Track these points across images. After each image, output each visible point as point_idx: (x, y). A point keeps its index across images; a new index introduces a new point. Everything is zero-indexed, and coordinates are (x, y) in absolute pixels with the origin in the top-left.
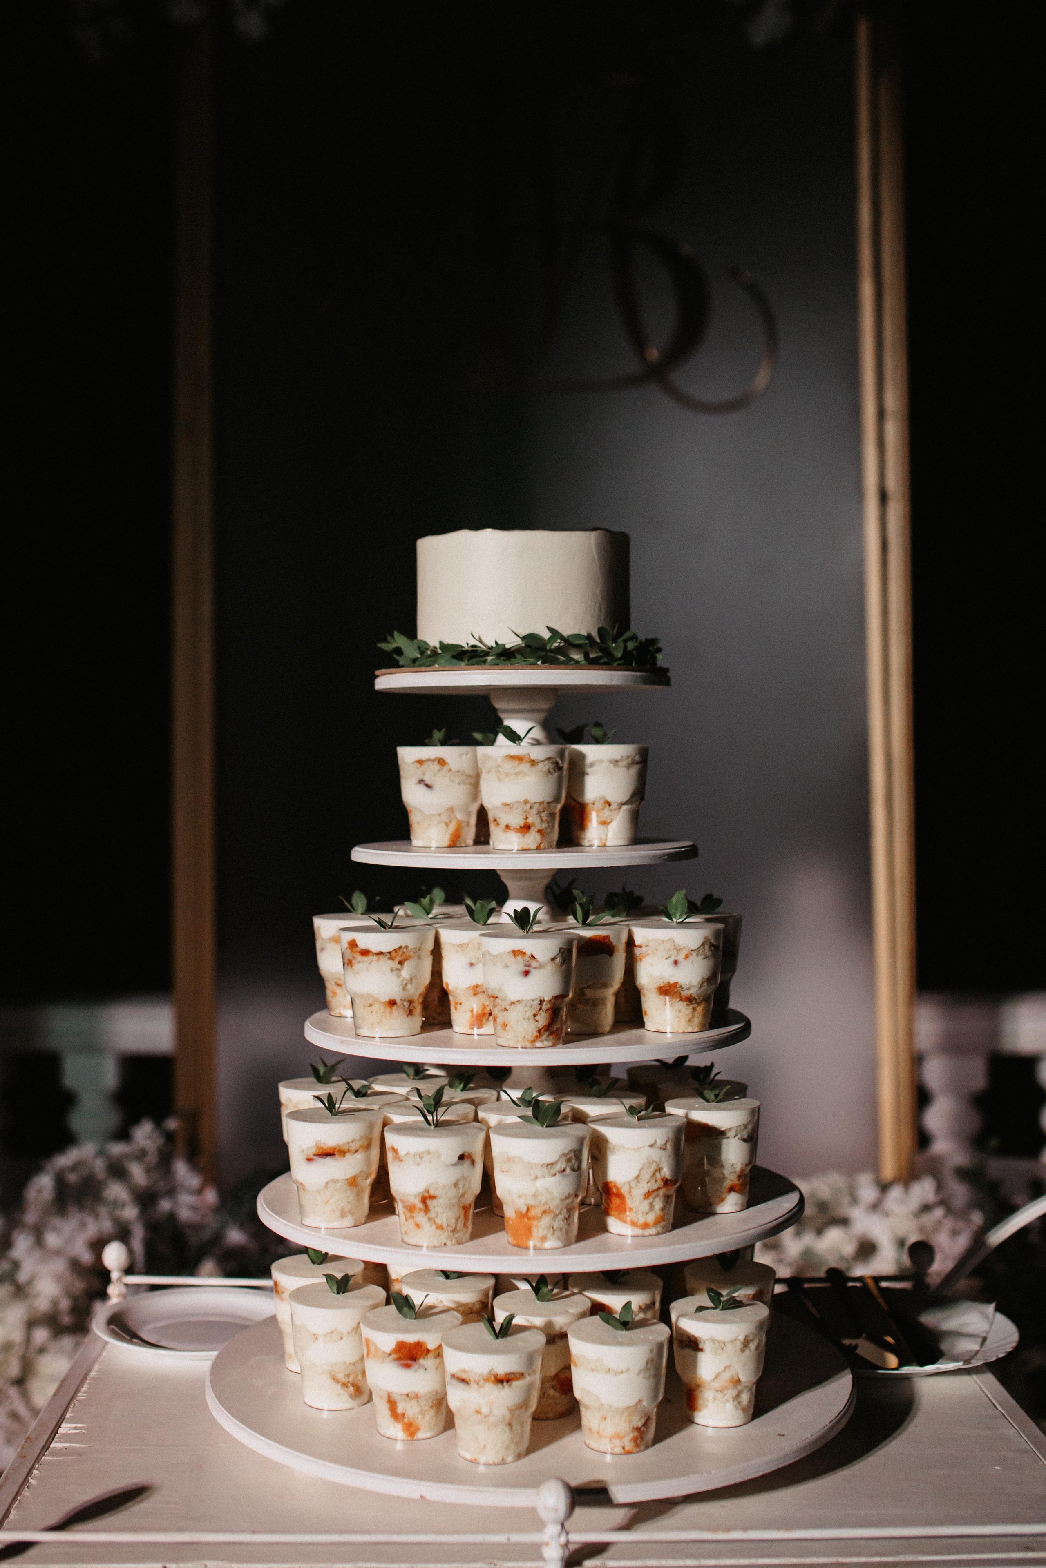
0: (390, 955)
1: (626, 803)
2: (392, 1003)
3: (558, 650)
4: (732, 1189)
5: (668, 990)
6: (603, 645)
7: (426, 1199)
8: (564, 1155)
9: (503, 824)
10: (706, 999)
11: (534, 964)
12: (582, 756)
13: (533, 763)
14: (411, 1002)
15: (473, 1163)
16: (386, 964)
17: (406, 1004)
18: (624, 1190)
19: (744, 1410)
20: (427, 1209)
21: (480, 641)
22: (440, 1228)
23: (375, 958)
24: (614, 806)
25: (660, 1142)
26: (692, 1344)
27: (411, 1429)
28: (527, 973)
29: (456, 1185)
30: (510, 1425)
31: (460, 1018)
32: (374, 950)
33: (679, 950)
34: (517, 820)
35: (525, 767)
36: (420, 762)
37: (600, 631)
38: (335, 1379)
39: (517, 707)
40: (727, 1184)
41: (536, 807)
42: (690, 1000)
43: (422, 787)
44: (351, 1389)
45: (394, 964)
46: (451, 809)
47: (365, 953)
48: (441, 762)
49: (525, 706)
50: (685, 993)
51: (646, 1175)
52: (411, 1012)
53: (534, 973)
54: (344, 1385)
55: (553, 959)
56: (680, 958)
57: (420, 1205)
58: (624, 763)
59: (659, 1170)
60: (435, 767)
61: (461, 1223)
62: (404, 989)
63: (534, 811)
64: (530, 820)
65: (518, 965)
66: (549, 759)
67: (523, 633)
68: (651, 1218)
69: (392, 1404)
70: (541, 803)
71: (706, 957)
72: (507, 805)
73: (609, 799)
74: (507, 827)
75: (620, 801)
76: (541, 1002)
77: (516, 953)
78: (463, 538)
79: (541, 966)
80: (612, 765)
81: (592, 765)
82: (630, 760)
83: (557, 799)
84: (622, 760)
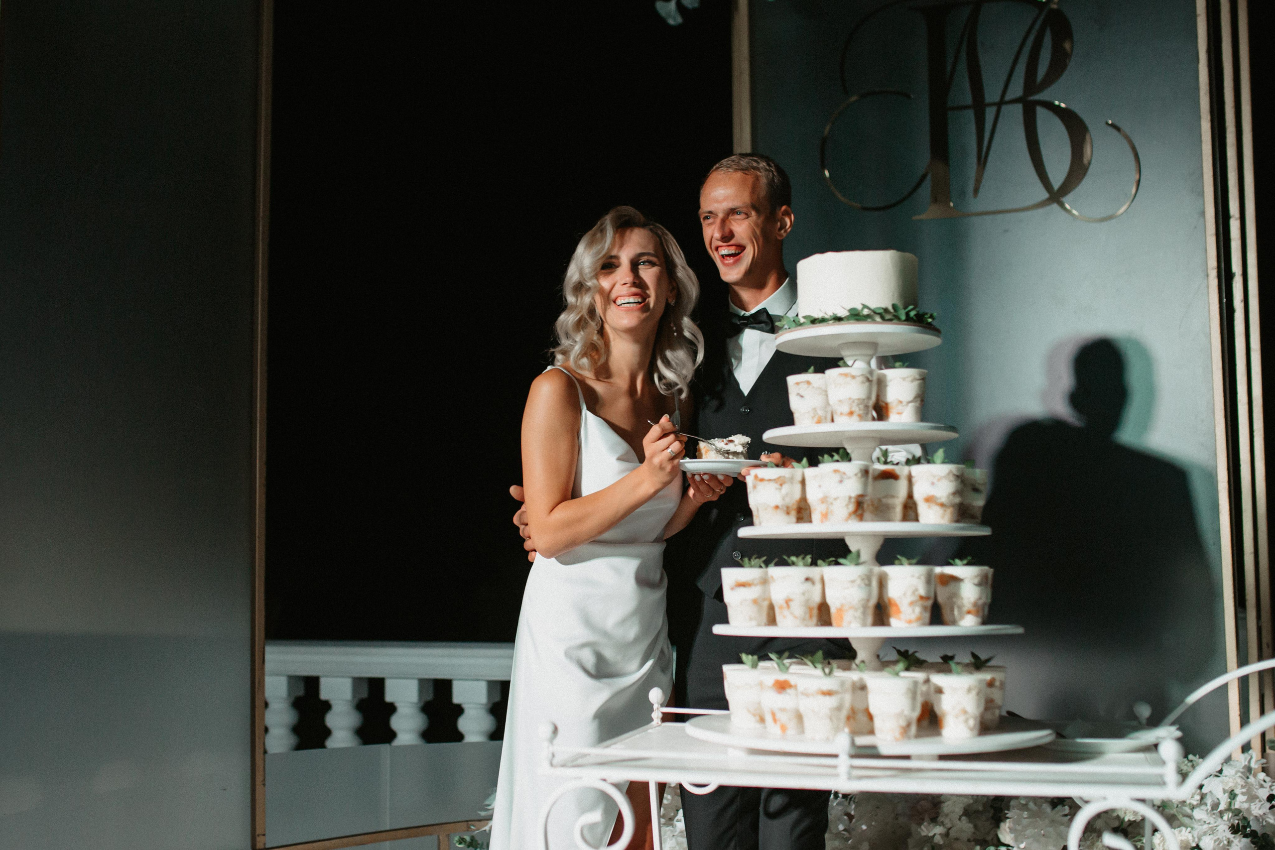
0: (775, 480)
1: (911, 402)
2: (777, 507)
3: (868, 316)
4: (969, 612)
5: (929, 500)
6: (895, 314)
7: (788, 602)
8: (860, 576)
9: (839, 413)
10: (953, 506)
11: (845, 476)
12: (885, 376)
13: (854, 377)
14: (788, 507)
15: (813, 583)
16: (773, 486)
17: (785, 508)
18: (898, 602)
19: (971, 729)
20: (788, 606)
21: (826, 313)
22: (796, 617)
23: (767, 482)
24: (905, 403)
25: (917, 575)
26: (939, 691)
27: (784, 728)
28: (841, 481)
29: (803, 594)
30: (831, 719)
31: (816, 516)
32: (767, 478)
33: (934, 477)
34: (846, 409)
35: (849, 379)
36: (797, 384)
37: (894, 306)
38: (749, 711)
39: (854, 353)
40: (965, 609)
41: (856, 401)
42: (942, 505)
43: (799, 397)
44: (758, 718)
45: (777, 486)
46: (815, 409)
47: (762, 480)
48: (808, 383)
49: (857, 352)
50: (939, 501)
51: (909, 593)
52: (788, 513)
53: (846, 482)
54: (754, 715)
55: (856, 475)
56: (935, 481)
57: (785, 605)
58: (910, 379)
59: (916, 590)
60: (806, 386)
61: (808, 616)
62: (783, 499)
63: (855, 404)
64: (853, 409)
65: (837, 477)
66: (862, 375)
67: (849, 307)
68: (913, 617)
69: (773, 714)
70: (858, 399)
71: (950, 481)
72: (840, 401)
73: (901, 400)
74: (841, 414)
75: (907, 401)
76: (850, 498)
77: (836, 471)
78: (816, 259)
79: (849, 478)
80: (902, 380)
81: (891, 381)
82: (912, 377)
83: (869, 398)
84: (908, 377)
